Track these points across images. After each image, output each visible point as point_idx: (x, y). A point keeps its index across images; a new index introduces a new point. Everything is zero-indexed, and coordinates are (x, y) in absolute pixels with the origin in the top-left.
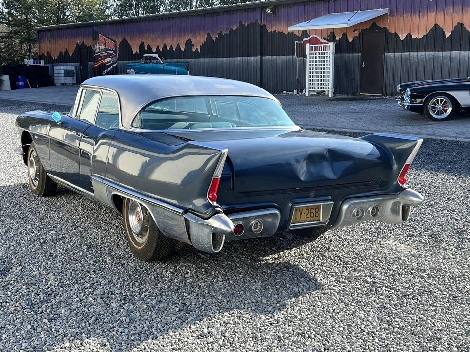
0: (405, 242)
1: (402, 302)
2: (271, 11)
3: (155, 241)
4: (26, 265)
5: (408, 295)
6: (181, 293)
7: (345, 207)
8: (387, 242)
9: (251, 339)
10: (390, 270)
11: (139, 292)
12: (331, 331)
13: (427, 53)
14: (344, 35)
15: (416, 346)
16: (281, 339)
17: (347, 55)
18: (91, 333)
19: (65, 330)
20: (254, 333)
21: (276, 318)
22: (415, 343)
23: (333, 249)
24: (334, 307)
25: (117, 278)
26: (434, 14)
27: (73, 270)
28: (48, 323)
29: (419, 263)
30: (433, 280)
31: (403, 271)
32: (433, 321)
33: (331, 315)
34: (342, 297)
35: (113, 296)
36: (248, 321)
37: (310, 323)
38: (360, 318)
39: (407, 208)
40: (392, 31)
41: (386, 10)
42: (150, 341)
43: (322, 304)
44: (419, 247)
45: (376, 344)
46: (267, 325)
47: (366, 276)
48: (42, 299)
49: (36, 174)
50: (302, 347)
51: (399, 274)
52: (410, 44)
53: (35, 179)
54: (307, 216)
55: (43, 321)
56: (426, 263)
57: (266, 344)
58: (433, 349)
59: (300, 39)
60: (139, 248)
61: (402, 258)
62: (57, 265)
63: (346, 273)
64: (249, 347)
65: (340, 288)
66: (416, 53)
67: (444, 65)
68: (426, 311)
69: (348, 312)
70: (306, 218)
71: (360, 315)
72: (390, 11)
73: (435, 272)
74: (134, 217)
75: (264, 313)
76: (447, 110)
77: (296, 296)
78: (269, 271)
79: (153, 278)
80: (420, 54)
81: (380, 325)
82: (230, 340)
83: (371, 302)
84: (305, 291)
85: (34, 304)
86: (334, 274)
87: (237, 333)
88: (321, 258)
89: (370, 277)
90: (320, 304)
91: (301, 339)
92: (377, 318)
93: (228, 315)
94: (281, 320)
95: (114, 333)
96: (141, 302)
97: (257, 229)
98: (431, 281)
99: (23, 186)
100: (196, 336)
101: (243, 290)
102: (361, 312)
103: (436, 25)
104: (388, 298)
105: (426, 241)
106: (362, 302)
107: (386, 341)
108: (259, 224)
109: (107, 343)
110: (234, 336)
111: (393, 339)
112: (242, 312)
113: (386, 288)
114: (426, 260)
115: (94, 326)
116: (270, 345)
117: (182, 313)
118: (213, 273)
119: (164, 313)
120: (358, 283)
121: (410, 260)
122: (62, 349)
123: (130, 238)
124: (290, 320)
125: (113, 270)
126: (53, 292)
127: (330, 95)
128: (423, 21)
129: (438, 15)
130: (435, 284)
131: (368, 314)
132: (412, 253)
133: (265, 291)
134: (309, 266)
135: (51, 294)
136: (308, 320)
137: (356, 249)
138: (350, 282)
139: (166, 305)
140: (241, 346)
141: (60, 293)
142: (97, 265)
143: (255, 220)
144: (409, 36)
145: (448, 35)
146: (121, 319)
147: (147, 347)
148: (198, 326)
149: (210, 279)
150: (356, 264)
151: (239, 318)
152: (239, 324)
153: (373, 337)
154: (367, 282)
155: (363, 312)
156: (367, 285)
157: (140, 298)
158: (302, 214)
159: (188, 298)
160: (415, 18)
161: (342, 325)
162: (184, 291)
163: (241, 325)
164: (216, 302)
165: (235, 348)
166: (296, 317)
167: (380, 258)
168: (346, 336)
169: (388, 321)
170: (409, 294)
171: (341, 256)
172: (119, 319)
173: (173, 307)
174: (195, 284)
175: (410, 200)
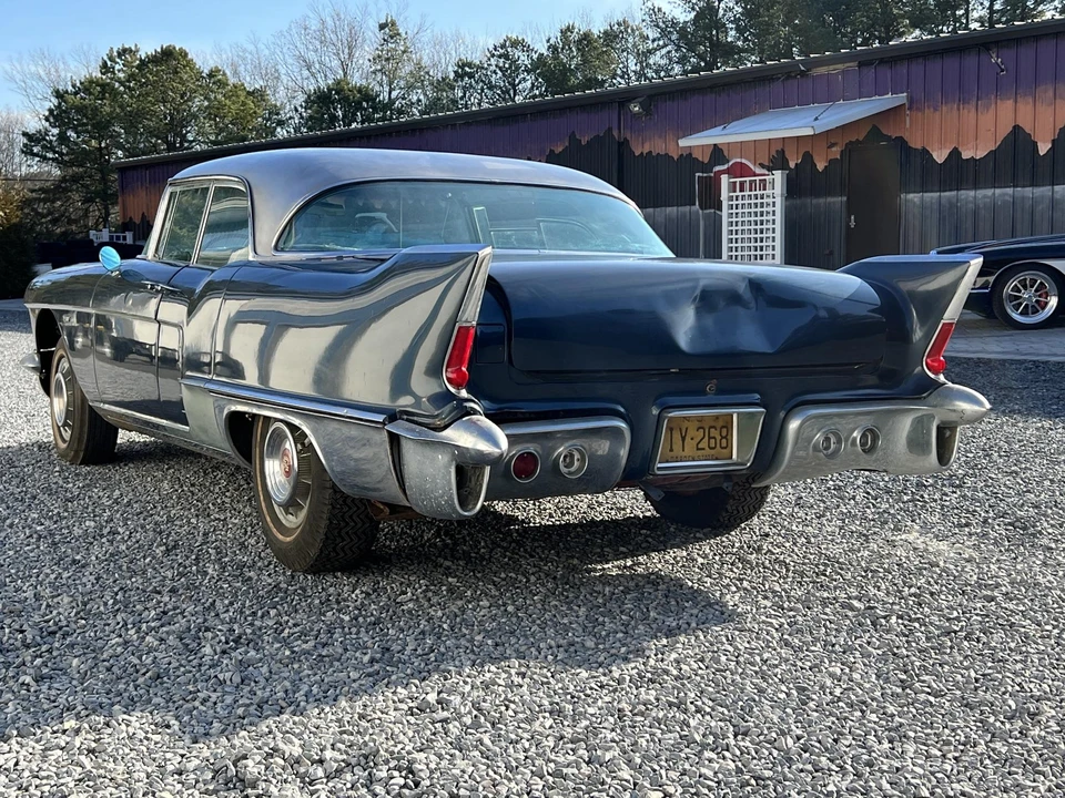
0: (947, 537)
1: (939, 644)
2: (642, 106)
3: (325, 516)
4: (7, 580)
5: (955, 632)
6: (382, 630)
7: (794, 425)
8: (903, 537)
9: (547, 715)
10: (910, 587)
11: (276, 629)
12: (754, 701)
13: (998, 191)
14: (808, 158)
15: (975, 728)
16: (625, 716)
17: (814, 201)
18: (138, 704)
19: (70, 699)
20: (557, 704)
21: (616, 674)
22: (973, 723)
23: (769, 551)
24: (766, 656)
25: (226, 602)
26: (1010, 103)
27: (121, 589)
28: (33, 683)
29: (983, 573)
30: (1017, 605)
31: (944, 588)
32: (1018, 680)
33: (757, 669)
34: (785, 637)
35: (210, 635)
36: (545, 680)
37: (703, 685)
38: (832, 675)
39: (948, 433)
40: (916, 144)
41: (902, 98)
42: (285, 717)
43: (736, 648)
44: (982, 545)
45: (873, 725)
46: (591, 689)
47: (849, 598)
48: (28, 641)
49: (67, 411)
50: (679, 729)
51: (932, 594)
52: (958, 172)
53: (65, 424)
54: (700, 446)
55: (20, 681)
56: (1001, 574)
57: (585, 723)
58: (1018, 735)
59: (706, 167)
60: (288, 539)
61: (941, 564)
62: (84, 580)
63: (800, 593)
64: (540, 729)
65: (783, 620)
66: (972, 193)
67: (1037, 217)
68: (1000, 661)
69: (799, 664)
70: (698, 449)
71: (831, 669)
72: (911, 100)
73: (1024, 590)
74: (277, 463)
75: (587, 665)
76: (1046, 303)
77: (671, 633)
78: (607, 589)
79: (317, 601)
80: (981, 193)
81: (882, 688)
82: (494, 717)
83: (860, 646)
84: (694, 625)
85: (8, 651)
86: (770, 595)
87: (514, 702)
88: (740, 565)
89: (860, 600)
90: (731, 649)
91: (677, 714)
92: (874, 676)
93: (495, 670)
94: (628, 678)
95: (197, 703)
96: (279, 645)
97: (573, 469)
98: (1012, 607)
99: (40, 447)
100: (406, 708)
101: (538, 625)
102: (833, 664)
103: (1017, 128)
104: (904, 639)
105: (1000, 534)
106: (837, 646)
107: (897, 718)
108: (577, 456)
109: (173, 722)
110: (503, 708)
111: (914, 716)
112: (532, 664)
113: (898, 618)
114: (1000, 568)
115: (148, 691)
116: (596, 725)
117: (376, 667)
118: (469, 593)
119: (331, 666)
120: (827, 610)
121: (959, 569)
122: (55, 735)
123: (268, 519)
124: (650, 680)
125: (221, 588)
126: (60, 628)
128: (987, 119)
129: (1021, 106)
130: (1022, 612)
131: (850, 668)
132: (967, 556)
133: (594, 627)
134: (708, 580)
135: (54, 633)
136: (698, 678)
137: (827, 549)
138: (809, 608)
139: (340, 651)
140: (519, 728)
141: (78, 631)
142: (183, 580)
143: (567, 445)
144: (955, 153)
145: (1043, 148)
146: (221, 677)
147: (274, 729)
148: (414, 689)
149: (460, 603)
150: (825, 575)
151: (523, 675)
152: (521, 686)
153: (862, 711)
154: (852, 608)
155: (839, 665)
156: (850, 614)
157: (275, 639)
158: (688, 439)
159: (398, 638)
160: (969, 114)
161: (784, 688)
162: (390, 626)
163: (525, 688)
164: (468, 645)
165: (503, 732)
166: (666, 672)
167: (886, 566)
168: (794, 710)
169: (902, 681)
170: (957, 629)
171: (787, 561)
172: (216, 676)
173: (358, 654)
174: (420, 613)
175: (954, 411)
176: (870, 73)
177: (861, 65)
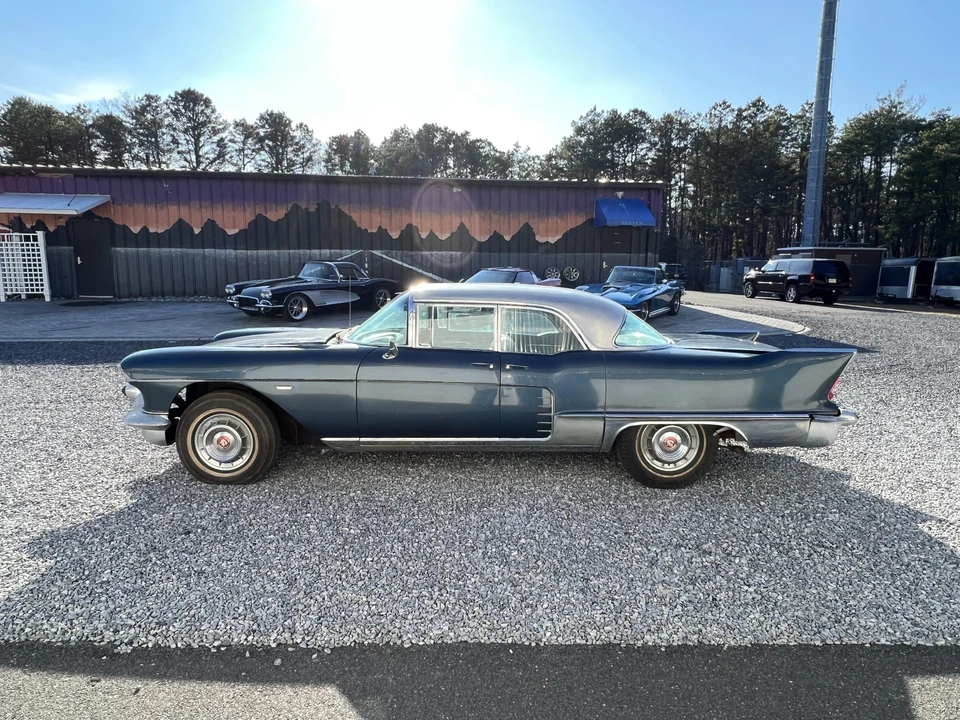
13: (173, 250)
14: (41, 223)
26: (176, 207)
40: (119, 221)
41: (107, 198)
52: (146, 238)
66: (157, 250)
67: (196, 263)
72: (112, 199)
76: (302, 310)
80: (163, 250)
103: (180, 220)
127: (48, 299)
128: (162, 213)
129: (182, 209)
144: (145, 229)
145: (197, 231)
160: (151, 210)
176: (81, 181)
177: (75, 176)
